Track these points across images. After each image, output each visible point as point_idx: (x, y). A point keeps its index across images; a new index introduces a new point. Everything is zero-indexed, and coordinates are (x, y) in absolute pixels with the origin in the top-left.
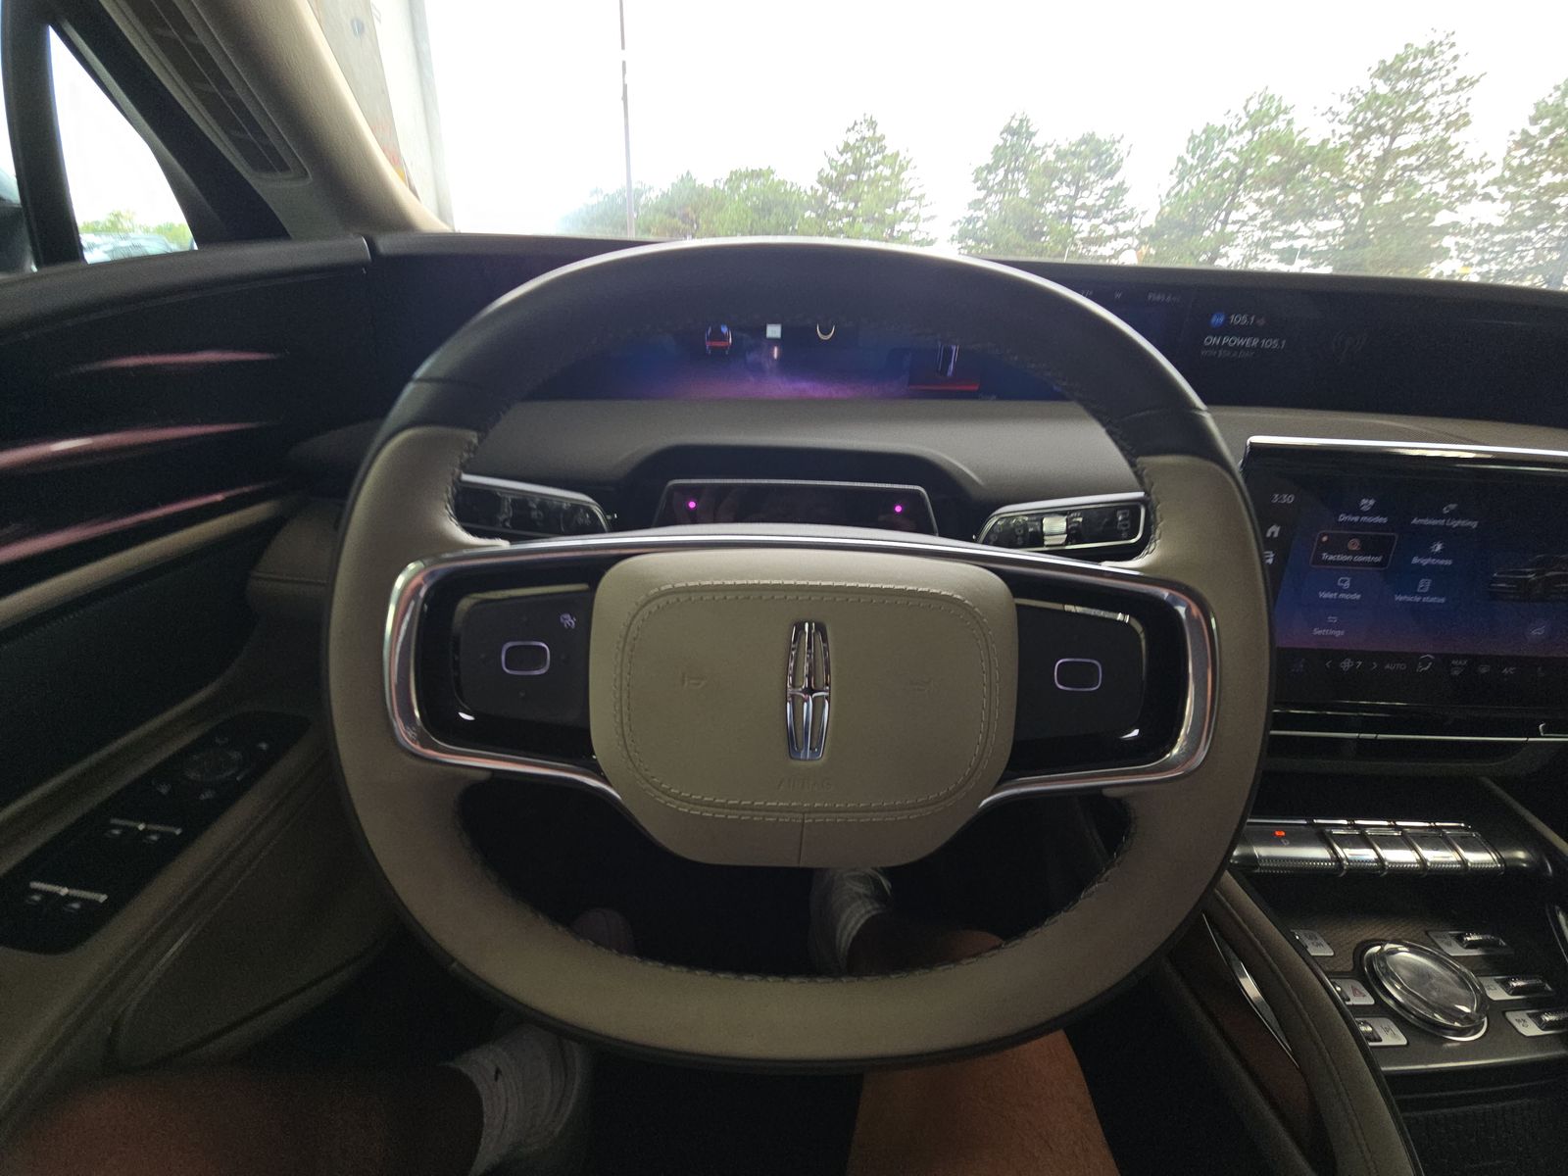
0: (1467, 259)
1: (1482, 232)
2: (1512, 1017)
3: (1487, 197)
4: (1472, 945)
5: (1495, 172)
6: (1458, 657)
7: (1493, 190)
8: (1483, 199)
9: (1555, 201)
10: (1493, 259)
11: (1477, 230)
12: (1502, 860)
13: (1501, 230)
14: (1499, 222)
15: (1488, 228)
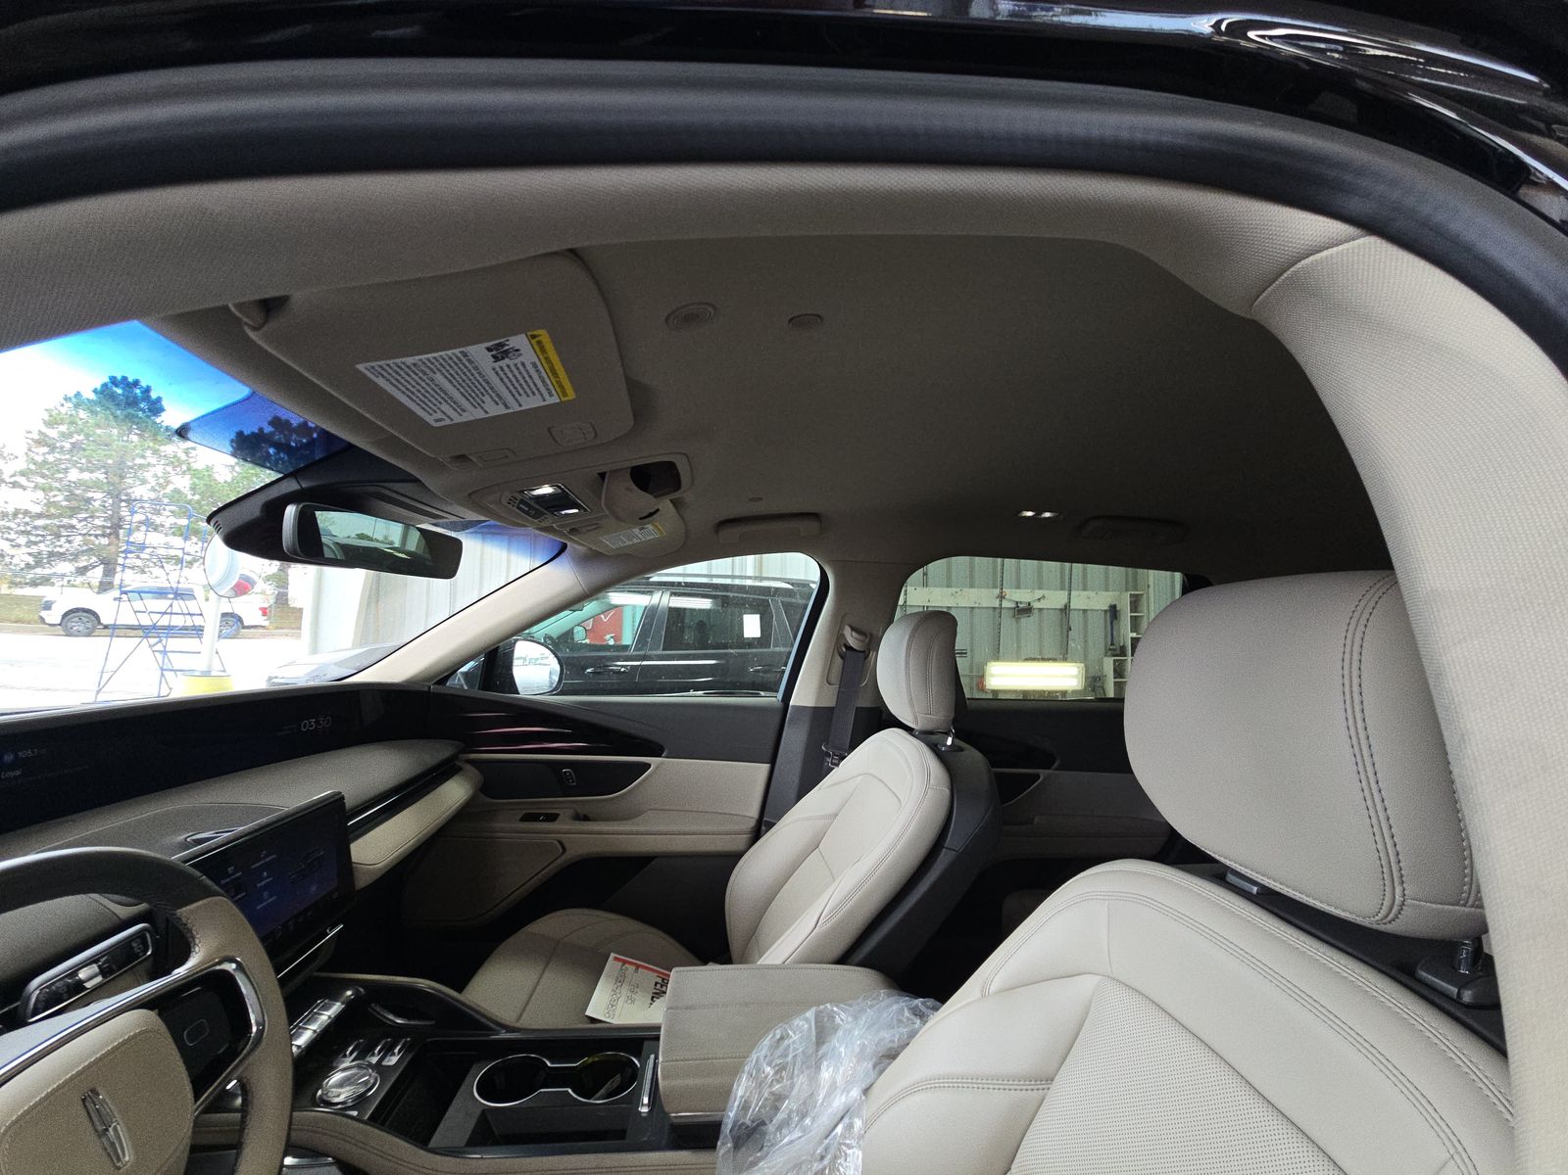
0: (12, 541)
1: (20, 516)
2: (385, 1063)
3: (15, 485)
4: (351, 1054)
5: (21, 464)
6: (289, 921)
7: (22, 480)
8: (13, 487)
9: (90, 495)
10: (41, 542)
11: (15, 515)
12: (343, 1003)
13: (39, 516)
14: (37, 509)
15: (26, 513)
